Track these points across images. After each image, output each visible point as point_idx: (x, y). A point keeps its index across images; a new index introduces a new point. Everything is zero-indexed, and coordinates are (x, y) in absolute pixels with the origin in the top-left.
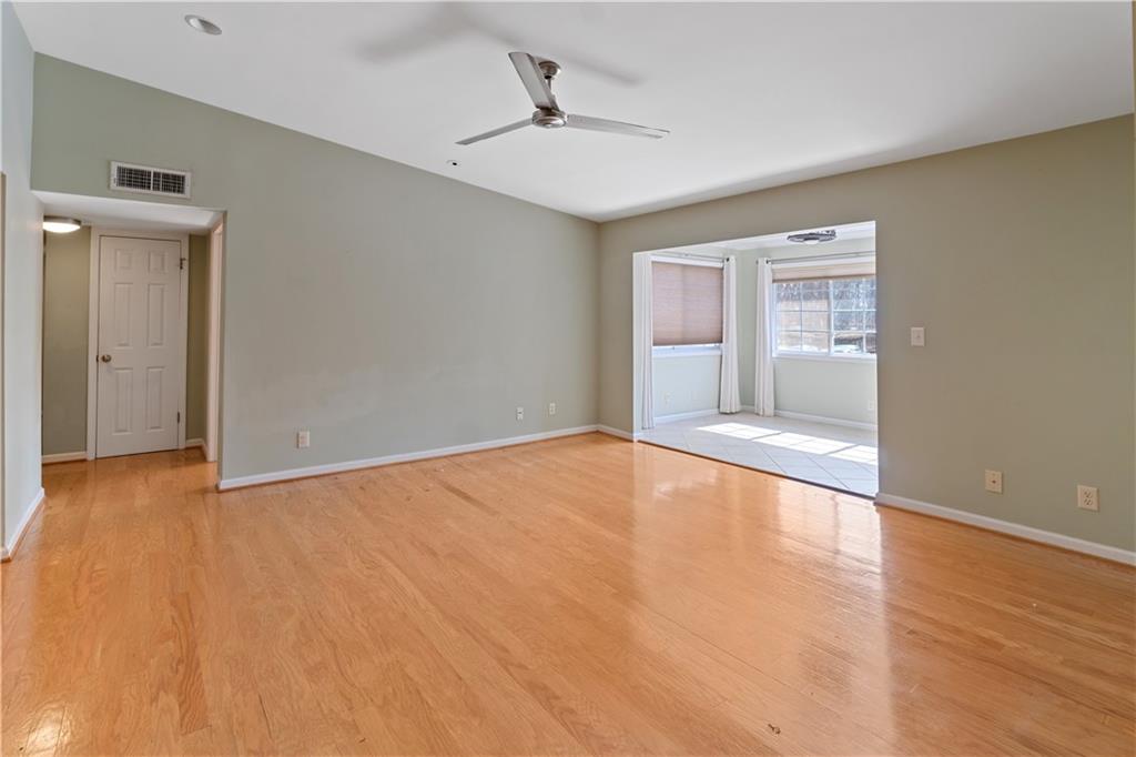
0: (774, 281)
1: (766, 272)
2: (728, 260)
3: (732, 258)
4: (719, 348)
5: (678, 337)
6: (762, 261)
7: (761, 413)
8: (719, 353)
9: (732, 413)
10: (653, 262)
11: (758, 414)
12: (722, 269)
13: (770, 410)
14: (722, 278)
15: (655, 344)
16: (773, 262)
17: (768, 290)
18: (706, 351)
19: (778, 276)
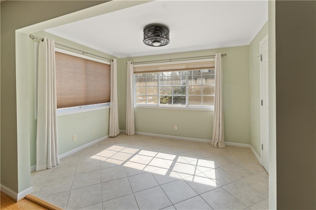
0: (134, 73)
1: (131, 68)
2: (113, 61)
3: (115, 60)
4: (109, 105)
5: (81, 101)
6: (129, 63)
7: (129, 135)
8: (108, 107)
9: (115, 137)
10: (56, 52)
11: (127, 135)
12: (110, 65)
13: (133, 132)
14: (110, 70)
15: (58, 108)
16: (134, 63)
17: (132, 77)
18: (102, 107)
19: (137, 70)
